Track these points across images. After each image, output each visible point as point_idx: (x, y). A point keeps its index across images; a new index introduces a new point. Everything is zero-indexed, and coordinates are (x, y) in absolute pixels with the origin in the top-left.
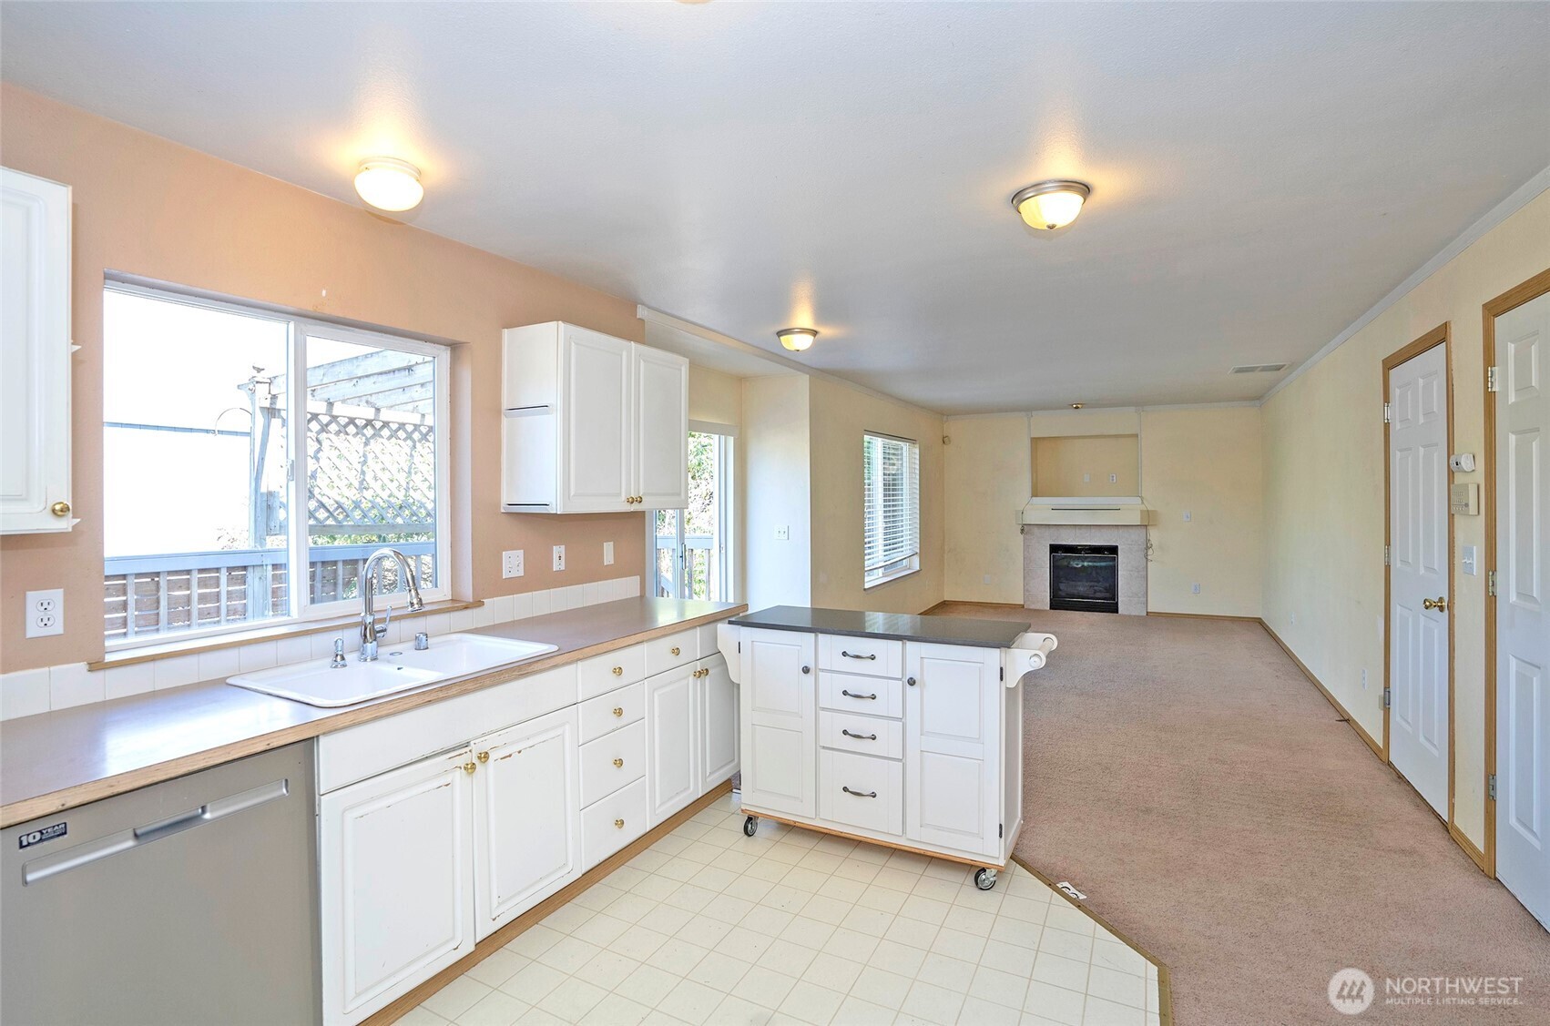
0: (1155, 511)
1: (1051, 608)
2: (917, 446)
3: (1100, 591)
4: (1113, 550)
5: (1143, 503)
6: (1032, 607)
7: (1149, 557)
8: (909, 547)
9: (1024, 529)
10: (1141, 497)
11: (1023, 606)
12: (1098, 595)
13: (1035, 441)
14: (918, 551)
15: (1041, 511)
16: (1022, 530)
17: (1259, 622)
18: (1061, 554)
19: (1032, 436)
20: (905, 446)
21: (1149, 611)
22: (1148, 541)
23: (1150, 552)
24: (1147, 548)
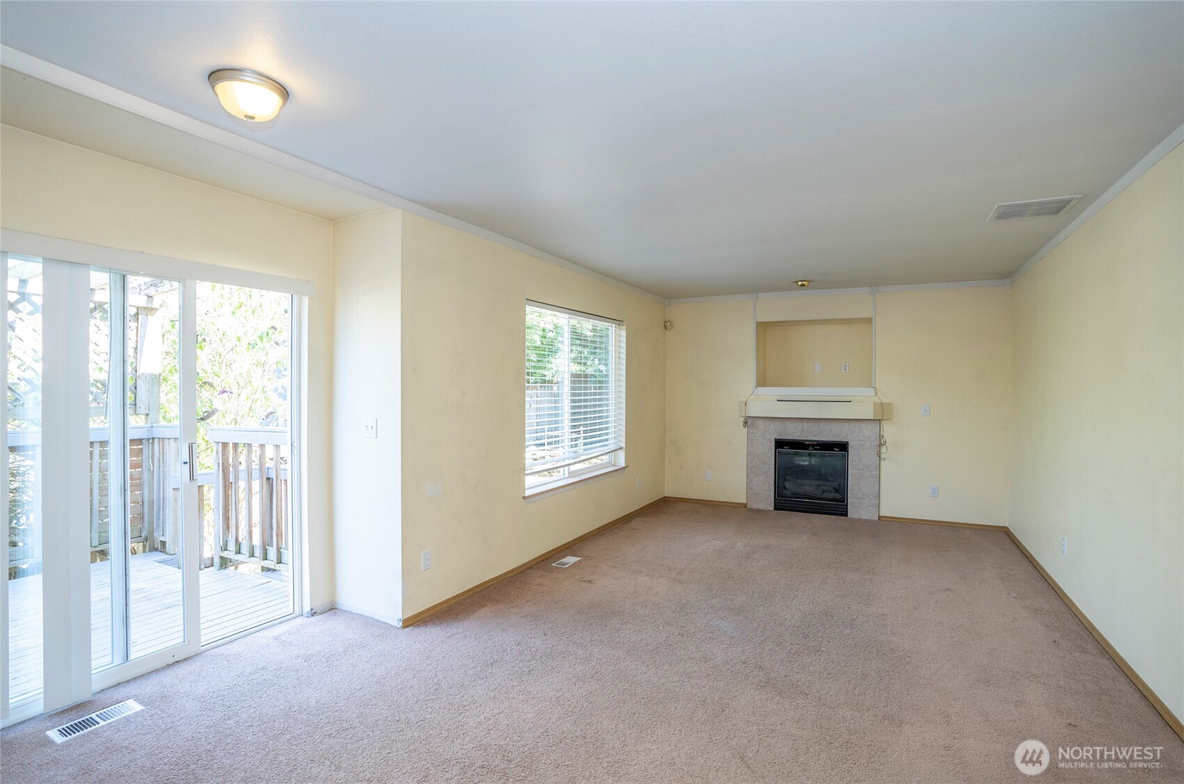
0: (891, 404)
1: (775, 509)
2: (625, 327)
3: (830, 492)
4: (843, 447)
5: (876, 394)
6: (756, 506)
7: (882, 456)
8: (614, 441)
9: (748, 422)
10: (875, 389)
11: (745, 505)
12: (826, 495)
13: (764, 328)
14: (623, 445)
15: (766, 402)
16: (745, 423)
17: (1005, 531)
18: (786, 450)
19: (758, 321)
20: (612, 328)
21: (881, 515)
22: (881, 437)
23: (883, 449)
24: (880, 445)
